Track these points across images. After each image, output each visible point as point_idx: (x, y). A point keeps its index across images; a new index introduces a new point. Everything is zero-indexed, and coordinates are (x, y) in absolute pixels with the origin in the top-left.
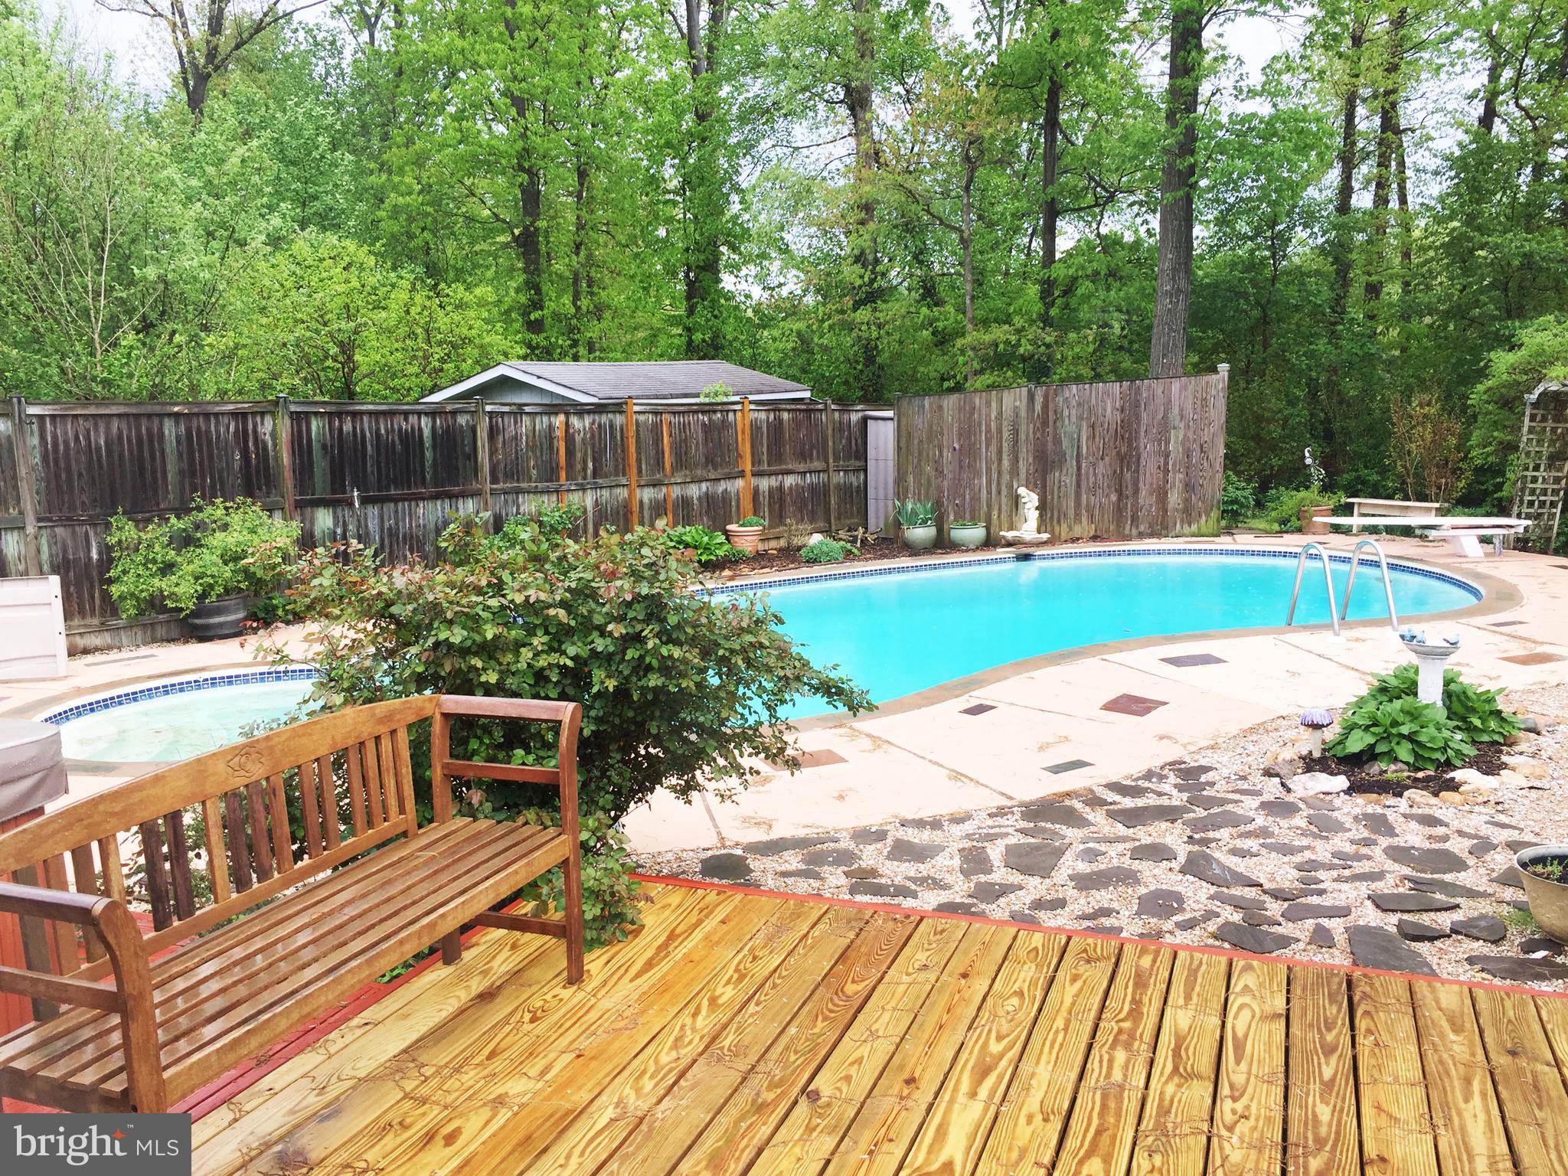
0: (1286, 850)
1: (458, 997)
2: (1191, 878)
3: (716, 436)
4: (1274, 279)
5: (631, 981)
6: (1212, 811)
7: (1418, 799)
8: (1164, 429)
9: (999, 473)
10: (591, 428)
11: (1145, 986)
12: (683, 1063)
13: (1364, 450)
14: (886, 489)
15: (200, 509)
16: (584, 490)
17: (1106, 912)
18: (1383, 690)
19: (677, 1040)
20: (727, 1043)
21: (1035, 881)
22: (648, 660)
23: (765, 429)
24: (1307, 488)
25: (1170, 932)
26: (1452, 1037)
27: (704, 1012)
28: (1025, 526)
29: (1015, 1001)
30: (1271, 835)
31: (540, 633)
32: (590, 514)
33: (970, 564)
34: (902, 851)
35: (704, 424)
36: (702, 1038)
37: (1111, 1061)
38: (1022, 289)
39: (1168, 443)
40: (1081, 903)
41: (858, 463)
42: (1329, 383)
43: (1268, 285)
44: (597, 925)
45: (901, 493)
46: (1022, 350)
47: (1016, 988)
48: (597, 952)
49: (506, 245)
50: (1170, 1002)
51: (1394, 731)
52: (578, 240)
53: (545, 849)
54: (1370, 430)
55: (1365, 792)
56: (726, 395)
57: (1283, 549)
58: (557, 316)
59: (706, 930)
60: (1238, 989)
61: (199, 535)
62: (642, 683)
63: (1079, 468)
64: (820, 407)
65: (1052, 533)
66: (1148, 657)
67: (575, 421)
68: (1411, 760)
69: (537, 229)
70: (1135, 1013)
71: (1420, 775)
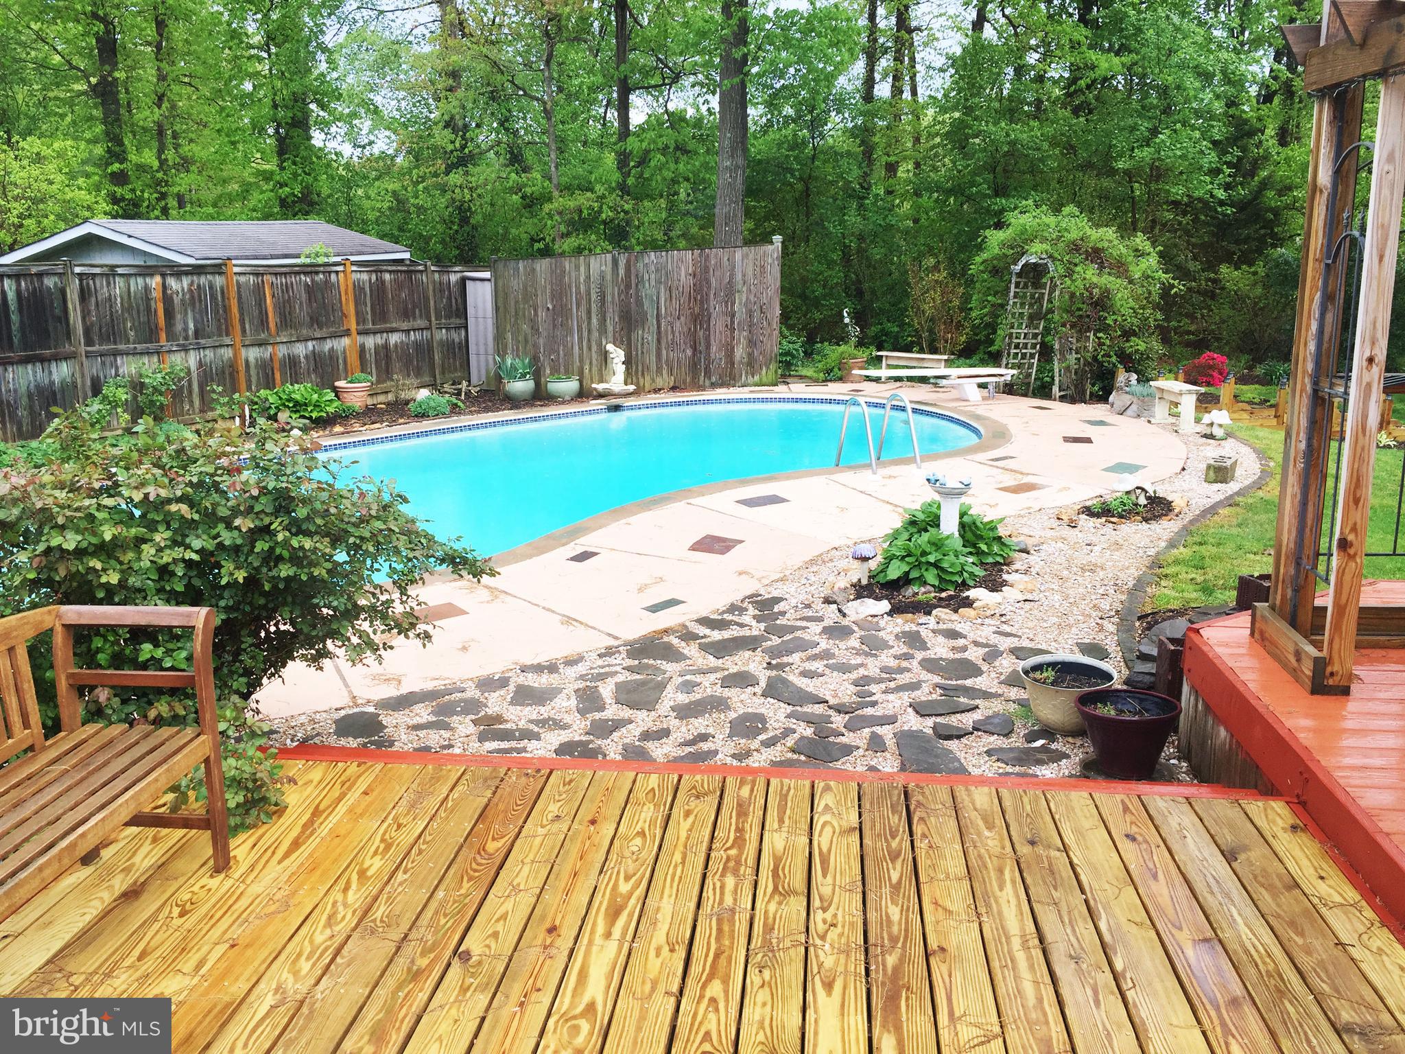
0: (844, 668)
1: (101, 898)
2: (772, 700)
3: (320, 297)
4: (814, 158)
5: (280, 862)
6: (785, 638)
7: (943, 616)
8: (730, 292)
9: (589, 331)
10: (190, 291)
11: (746, 814)
12: (338, 940)
13: (887, 306)
14: (486, 344)
16: (187, 351)
17: (704, 737)
18: (913, 523)
19: (330, 918)
20: (379, 914)
21: (642, 714)
22: (278, 551)
23: (368, 290)
24: (846, 343)
25: (757, 750)
26: (987, 833)
27: (354, 886)
28: (614, 379)
29: (638, 841)
30: (833, 656)
31: (161, 528)
32: (195, 375)
33: (566, 415)
34: (524, 696)
35: (306, 284)
36: (354, 912)
37: (722, 887)
38: (600, 158)
39: (733, 304)
40: (682, 731)
41: (458, 321)
42: (860, 251)
43: (809, 162)
44: (240, 810)
45: (500, 350)
46: (604, 216)
47: (638, 829)
48: (242, 837)
49: (81, 95)
50: (767, 828)
51: (923, 560)
52: (160, 91)
53: (185, 751)
54: (891, 288)
55: (902, 612)
56: (327, 256)
57: (829, 397)
58: (141, 168)
59: (350, 803)
60: (820, 810)
62: (274, 573)
63: (659, 327)
64: (421, 268)
65: (637, 385)
66: (726, 500)
67: (172, 283)
68: (937, 583)
69: (116, 80)
70: (740, 841)
71: (944, 595)
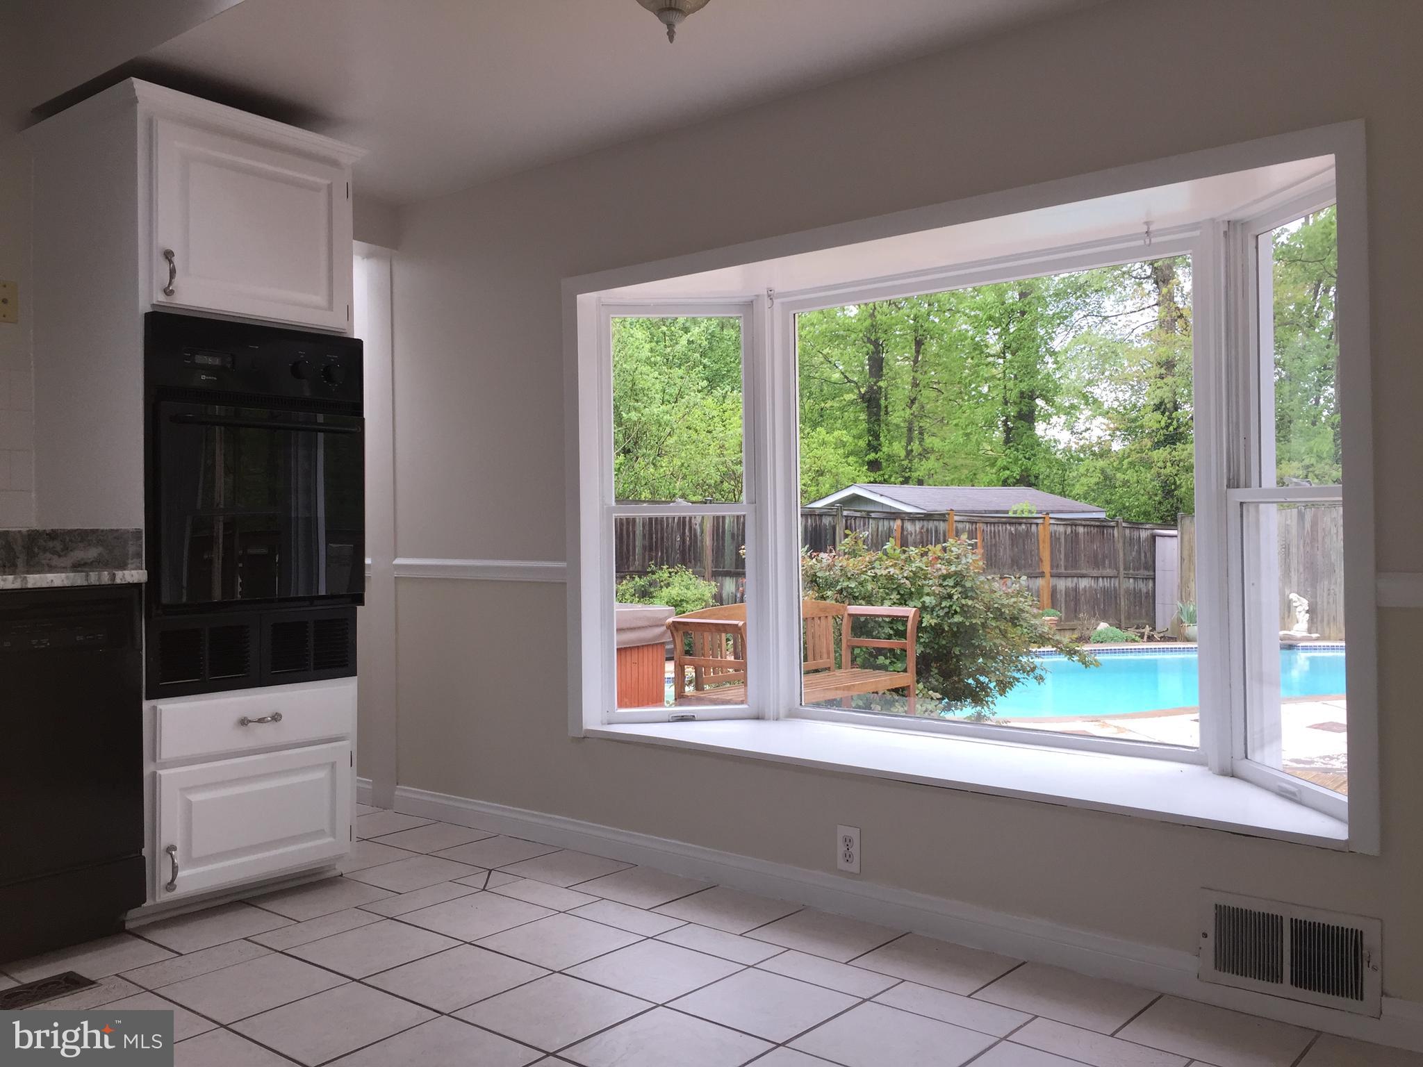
3: (1021, 543)
10: (921, 530)
14: (1171, 593)
15: (653, 573)
23: (1063, 540)
28: (1296, 627)
35: (1011, 533)
41: (1147, 573)
45: (1184, 596)
49: (852, 402)
52: (913, 396)
56: (1030, 512)
58: (890, 458)
61: (652, 589)
62: (950, 620)
64: (1112, 524)
67: (909, 526)
69: (880, 388)
